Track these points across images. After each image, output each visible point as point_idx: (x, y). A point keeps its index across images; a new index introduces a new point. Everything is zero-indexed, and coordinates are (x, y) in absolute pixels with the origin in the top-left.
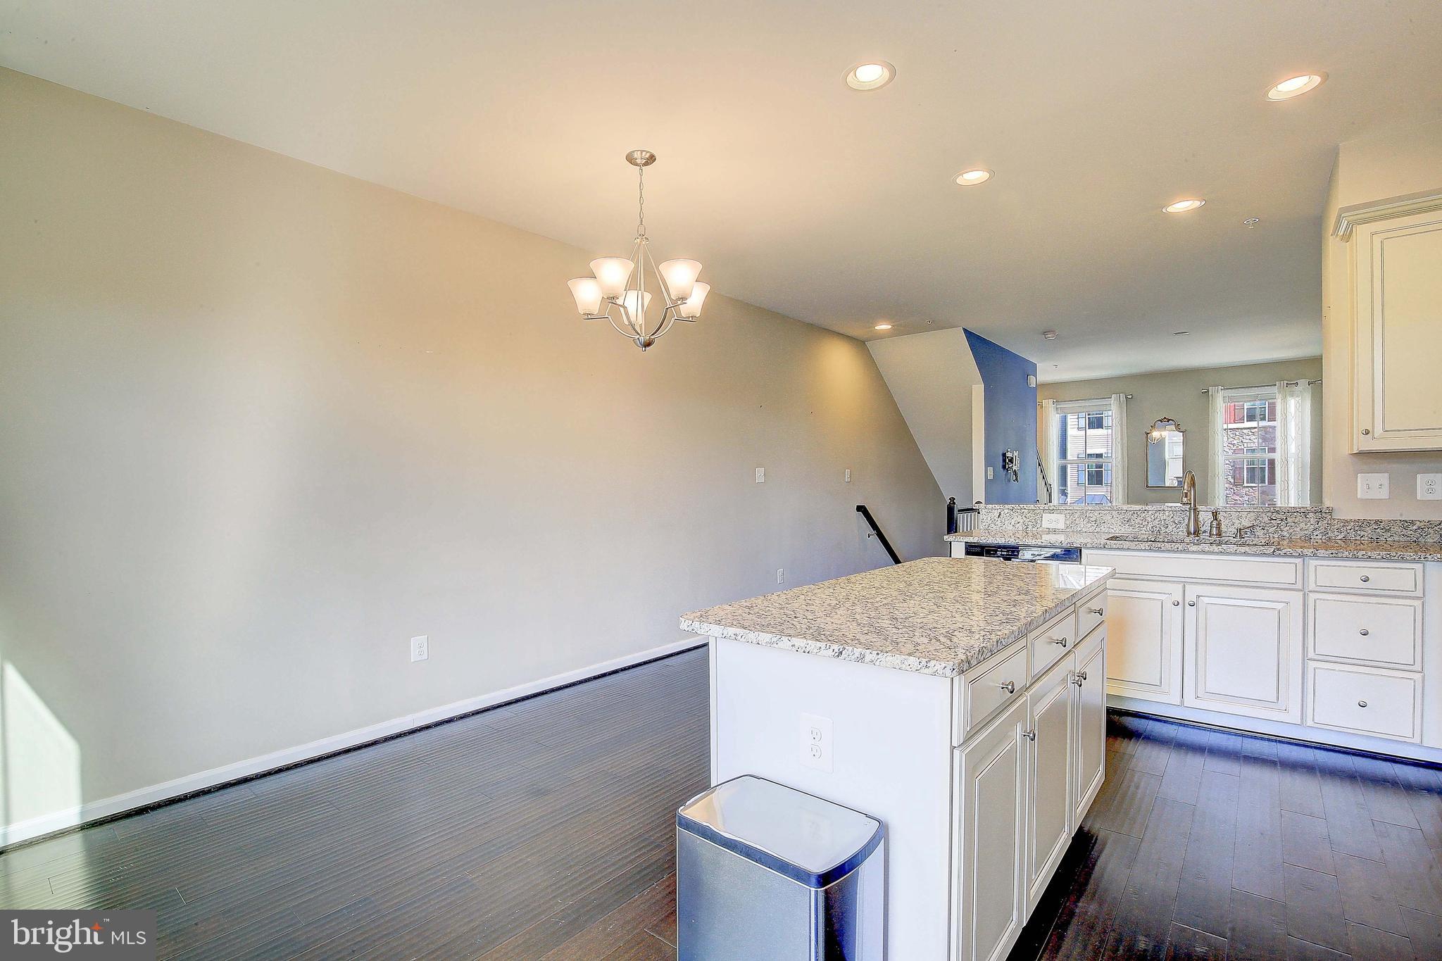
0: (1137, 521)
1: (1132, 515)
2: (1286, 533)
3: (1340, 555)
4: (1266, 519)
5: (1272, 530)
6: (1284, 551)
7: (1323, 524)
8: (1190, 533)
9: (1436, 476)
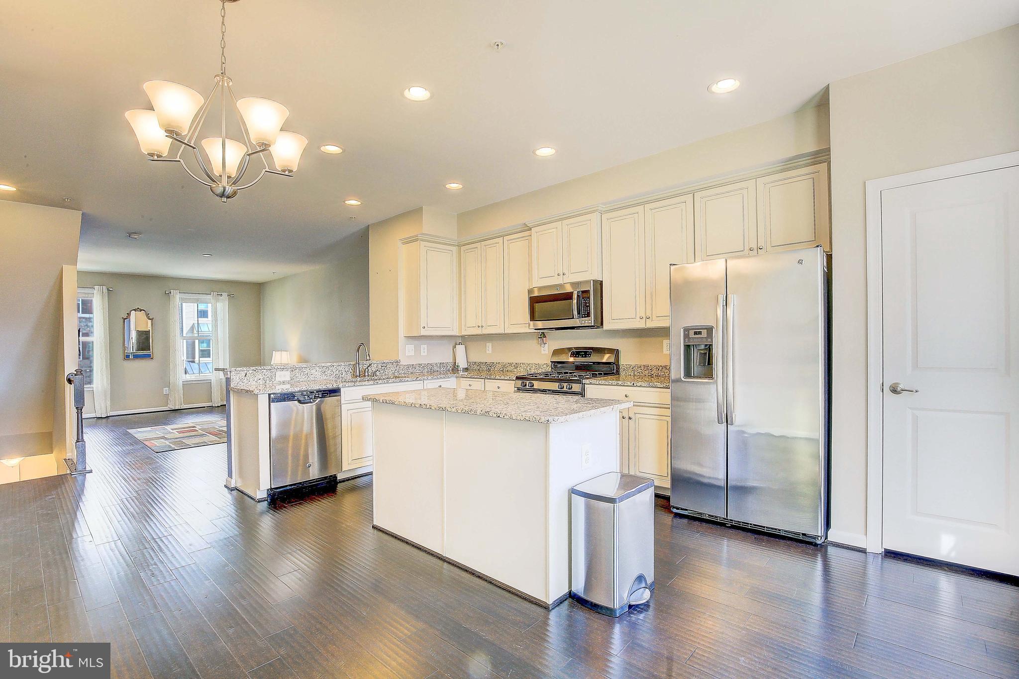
3: (434, 378)
4: (380, 366)
5: (382, 372)
6: (419, 378)
7: (400, 367)
8: (356, 376)
9: (425, 346)
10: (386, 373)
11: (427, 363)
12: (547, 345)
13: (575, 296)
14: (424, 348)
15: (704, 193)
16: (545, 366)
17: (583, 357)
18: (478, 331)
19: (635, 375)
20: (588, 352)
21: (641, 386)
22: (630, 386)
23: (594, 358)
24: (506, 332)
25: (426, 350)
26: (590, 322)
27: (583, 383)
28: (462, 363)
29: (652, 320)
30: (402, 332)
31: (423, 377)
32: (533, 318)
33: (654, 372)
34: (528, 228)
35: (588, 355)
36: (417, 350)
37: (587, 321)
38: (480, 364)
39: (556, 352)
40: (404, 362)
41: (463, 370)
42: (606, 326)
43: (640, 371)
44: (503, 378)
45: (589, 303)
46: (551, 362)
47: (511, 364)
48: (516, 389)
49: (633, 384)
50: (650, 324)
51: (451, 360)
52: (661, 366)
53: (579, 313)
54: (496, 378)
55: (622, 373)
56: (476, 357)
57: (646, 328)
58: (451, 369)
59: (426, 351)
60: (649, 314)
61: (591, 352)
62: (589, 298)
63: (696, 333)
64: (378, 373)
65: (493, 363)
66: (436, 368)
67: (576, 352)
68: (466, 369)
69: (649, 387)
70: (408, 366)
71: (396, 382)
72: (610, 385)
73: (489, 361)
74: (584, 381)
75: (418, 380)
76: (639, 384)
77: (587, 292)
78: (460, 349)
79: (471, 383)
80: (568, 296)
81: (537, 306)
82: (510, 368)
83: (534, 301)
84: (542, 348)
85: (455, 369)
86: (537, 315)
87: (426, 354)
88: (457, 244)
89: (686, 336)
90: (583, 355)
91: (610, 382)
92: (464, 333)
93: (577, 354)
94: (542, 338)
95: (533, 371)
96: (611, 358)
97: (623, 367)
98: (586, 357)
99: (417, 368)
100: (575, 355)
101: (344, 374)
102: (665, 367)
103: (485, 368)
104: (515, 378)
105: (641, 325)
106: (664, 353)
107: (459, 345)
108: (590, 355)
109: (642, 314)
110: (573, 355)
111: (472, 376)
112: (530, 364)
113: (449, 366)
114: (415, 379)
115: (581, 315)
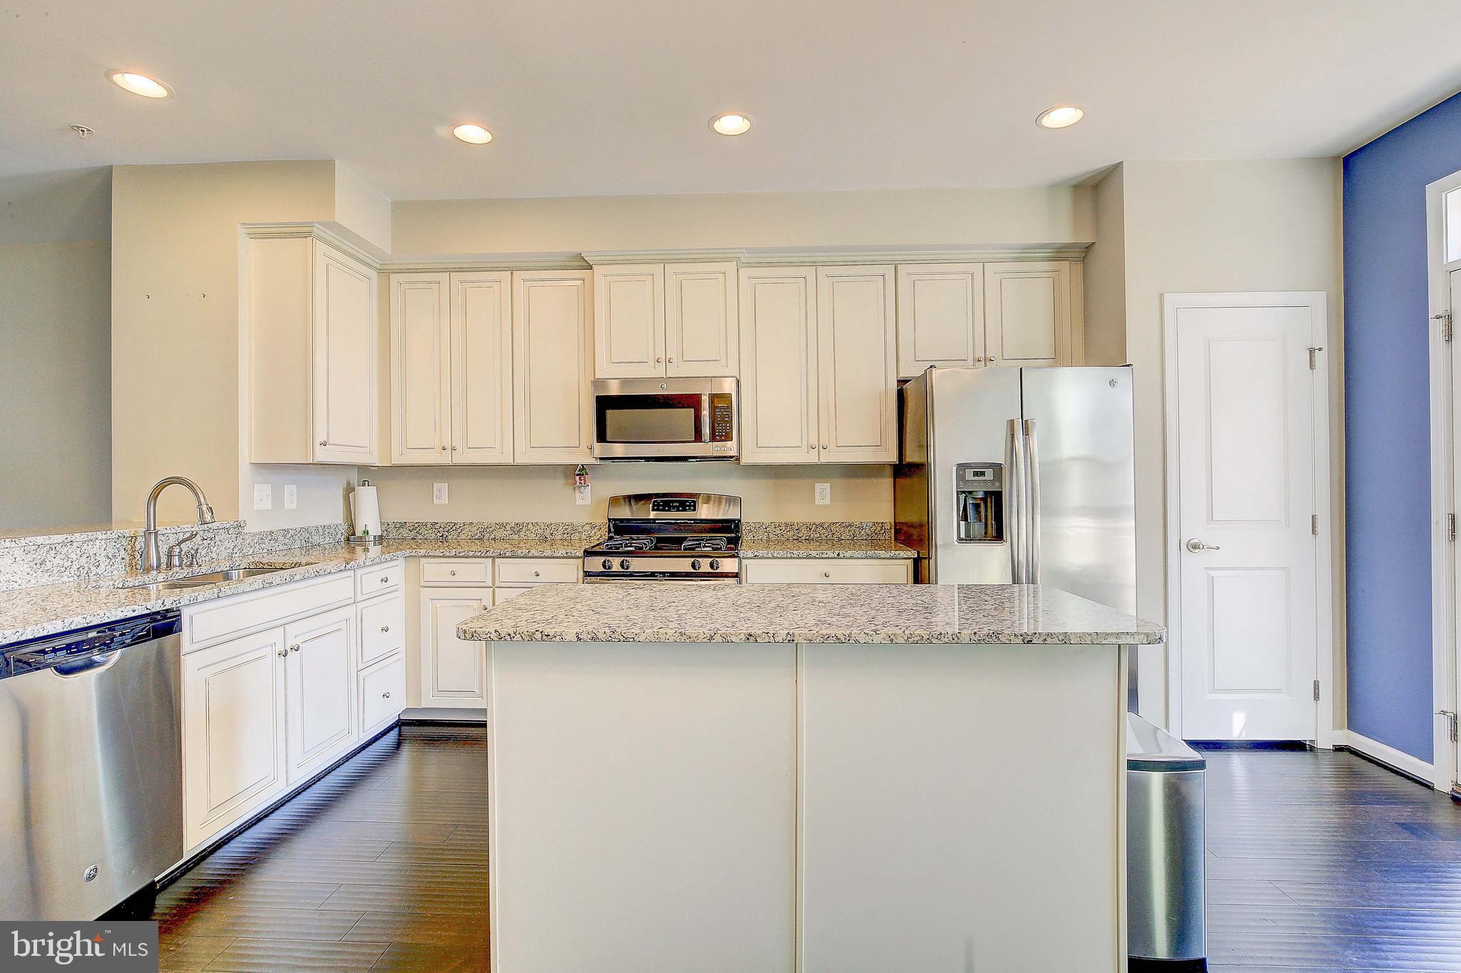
7: (240, 540)
8: (149, 569)
9: (294, 488)
10: (214, 555)
11: (297, 526)
12: (593, 488)
14: (290, 494)
15: (911, 268)
16: (587, 527)
17: (678, 510)
18: (445, 459)
20: (687, 501)
21: (851, 558)
22: (832, 558)
24: (518, 461)
26: (731, 448)
27: (740, 558)
29: (830, 452)
30: (247, 455)
32: (602, 437)
33: (804, 534)
34: (584, 264)
35: (690, 506)
36: (277, 498)
38: (417, 527)
39: (617, 501)
40: (252, 524)
41: (375, 541)
42: (746, 458)
44: (548, 553)
45: (730, 416)
46: (609, 520)
47: (502, 525)
48: (584, 575)
49: (838, 555)
50: (826, 458)
51: (344, 520)
52: (814, 523)
54: (531, 554)
57: (820, 463)
59: (295, 499)
60: (823, 442)
61: (694, 502)
62: (729, 407)
63: (976, 474)
65: (455, 524)
66: (316, 539)
67: (663, 501)
68: (380, 540)
69: (866, 558)
70: (263, 536)
72: (794, 558)
73: (442, 519)
74: (742, 553)
76: (849, 554)
78: (367, 497)
81: (610, 414)
82: (500, 534)
83: (605, 404)
84: (578, 494)
85: (352, 539)
86: (609, 435)
87: (294, 506)
88: (378, 267)
89: (961, 478)
90: (678, 507)
91: (795, 552)
92: (397, 460)
93: (664, 506)
94: (583, 475)
95: (560, 537)
96: (731, 513)
97: (749, 528)
98: (684, 510)
99: (281, 538)
100: (661, 508)
101: (102, 566)
102: (821, 525)
103: (433, 535)
104: (580, 553)
105: (812, 458)
106: (816, 503)
107: (364, 485)
108: (692, 508)
109: (814, 441)
110: (656, 508)
111: (459, 553)
112: (551, 524)
113: (339, 536)
114: (343, 568)
115: (713, 438)
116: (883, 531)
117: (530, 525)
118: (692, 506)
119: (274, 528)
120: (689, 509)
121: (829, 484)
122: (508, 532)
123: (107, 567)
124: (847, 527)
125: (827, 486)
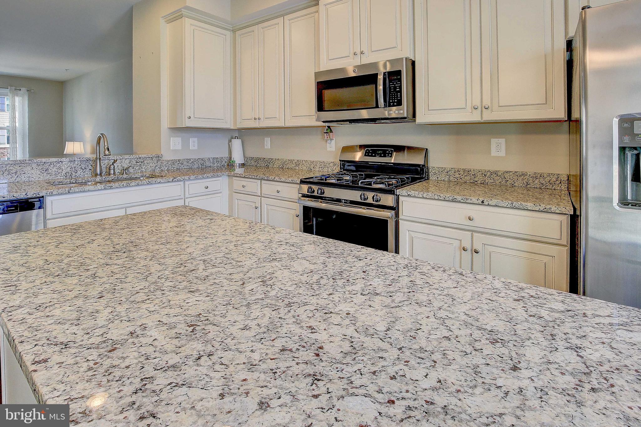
0: (53, 170)
1: (49, 165)
2: (144, 169)
3: (198, 177)
4: (135, 162)
5: (137, 168)
6: (177, 179)
7: (159, 163)
8: (96, 175)
9: (196, 140)
10: (143, 170)
11: (197, 157)
12: (333, 142)
13: (380, 77)
14: (193, 142)
16: (332, 165)
17: (381, 156)
19: (449, 181)
20: (388, 150)
21: (496, 206)
22: (476, 204)
23: (395, 159)
24: (288, 125)
25: (196, 144)
26: (402, 112)
27: (396, 195)
28: (238, 158)
29: (492, 111)
30: (165, 124)
31: (183, 177)
32: (320, 107)
33: (479, 179)
35: (388, 154)
36: (185, 144)
37: (394, 112)
38: (257, 160)
39: (346, 149)
40: (167, 156)
41: (239, 166)
42: (420, 119)
43: (458, 176)
44: (283, 179)
45: (400, 87)
46: (340, 160)
47: (291, 161)
48: (300, 195)
49: (483, 202)
50: (488, 116)
51: (227, 155)
52: (489, 171)
53: (385, 101)
54: (275, 180)
55: (432, 177)
56: (254, 152)
57: (482, 121)
58: (226, 164)
60: (487, 102)
61: (392, 151)
62: (400, 80)
64: (131, 170)
65: (272, 159)
66: (208, 164)
67: (371, 150)
68: (243, 165)
70: (174, 162)
71: (141, 185)
73: (267, 156)
74: (398, 192)
75: (175, 181)
76: (494, 202)
77: (399, 73)
78: (237, 144)
79: (244, 183)
80: (371, 79)
81: (328, 94)
82: (291, 167)
83: (322, 86)
84: (328, 144)
85: (230, 165)
86: (326, 105)
87: (196, 148)
88: (231, 28)
90: (381, 154)
92: (239, 126)
93: (372, 153)
94: (328, 133)
95: (317, 170)
96: (418, 160)
97: (434, 171)
98: (385, 156)
99: (185, 163)
100: (370, 154)
101: (79, 172)
102: (496, 173)
103: (264, 165)
104: (299, 182)
105: (475, 117)
106: (492, 155)
107: (235, 138)
108: (390, 155)
109: (477, 103)
110: (367, 154)
111: (246, 176)
112: (314, 162)
113: (224, 162)
114: (171, 180)
115: (389, 104)
116: (558, 182)
117: (304, 161)
118: (390, 154)
119: (181, 158)
120: (388, 156)
121: (504, 140)
122: (294, 165)
123: (81, 173)
124: (520, 176)
125: (502, 141)
